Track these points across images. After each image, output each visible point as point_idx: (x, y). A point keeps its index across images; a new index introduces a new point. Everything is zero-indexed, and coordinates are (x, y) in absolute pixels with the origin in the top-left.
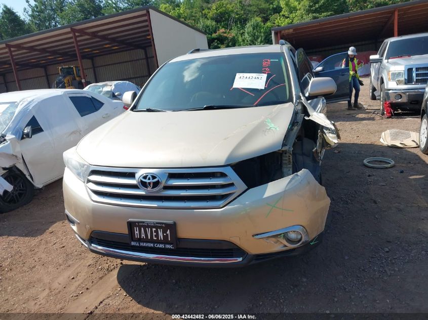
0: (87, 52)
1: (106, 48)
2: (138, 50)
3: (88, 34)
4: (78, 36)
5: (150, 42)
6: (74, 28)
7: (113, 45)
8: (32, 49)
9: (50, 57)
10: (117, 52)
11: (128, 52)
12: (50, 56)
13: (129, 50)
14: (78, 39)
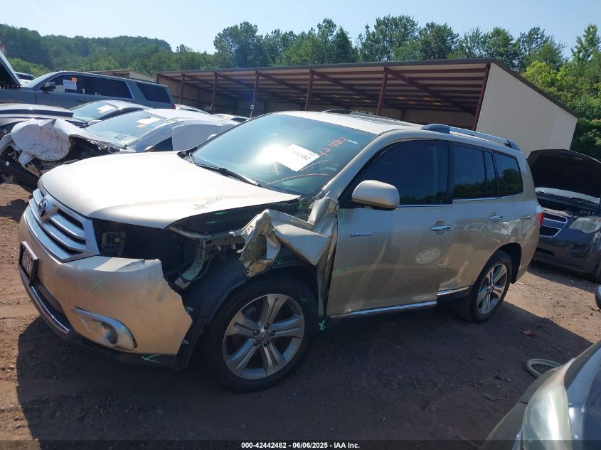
0: (400, 100)
1: (426, 101)
2: (467, 114)
3: (404, 79)
4: (391, 79)
5: (476, 108)
6: (389, 67)
7: (437, 99)
8: (336, 81)
9: (356, 97)
10: (438, 110)
11: (452, 113)
12: (357, 95)
13: (454, 111)
14: (388, 82)
